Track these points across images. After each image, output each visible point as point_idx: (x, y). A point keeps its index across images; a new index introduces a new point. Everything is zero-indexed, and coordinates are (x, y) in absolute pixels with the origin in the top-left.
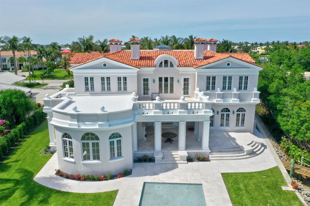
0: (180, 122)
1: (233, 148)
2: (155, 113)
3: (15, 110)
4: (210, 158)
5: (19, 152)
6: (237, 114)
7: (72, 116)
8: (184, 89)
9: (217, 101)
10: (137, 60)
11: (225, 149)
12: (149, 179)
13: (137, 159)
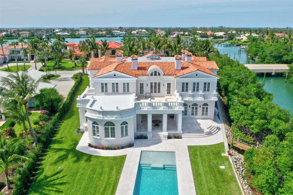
0: (163, 114)
1: (198, 130)
2: (148, 108)
3: (52, 103)
4: (182, 137)
5: (60, 132)
6: (203, 107)
7: (99, 112)
8: (168, 90)
9: (189, 99)
10: (136, 70)
11: (192, 131)
12: (144, 149)
13: (136, 137)
